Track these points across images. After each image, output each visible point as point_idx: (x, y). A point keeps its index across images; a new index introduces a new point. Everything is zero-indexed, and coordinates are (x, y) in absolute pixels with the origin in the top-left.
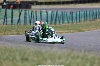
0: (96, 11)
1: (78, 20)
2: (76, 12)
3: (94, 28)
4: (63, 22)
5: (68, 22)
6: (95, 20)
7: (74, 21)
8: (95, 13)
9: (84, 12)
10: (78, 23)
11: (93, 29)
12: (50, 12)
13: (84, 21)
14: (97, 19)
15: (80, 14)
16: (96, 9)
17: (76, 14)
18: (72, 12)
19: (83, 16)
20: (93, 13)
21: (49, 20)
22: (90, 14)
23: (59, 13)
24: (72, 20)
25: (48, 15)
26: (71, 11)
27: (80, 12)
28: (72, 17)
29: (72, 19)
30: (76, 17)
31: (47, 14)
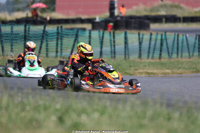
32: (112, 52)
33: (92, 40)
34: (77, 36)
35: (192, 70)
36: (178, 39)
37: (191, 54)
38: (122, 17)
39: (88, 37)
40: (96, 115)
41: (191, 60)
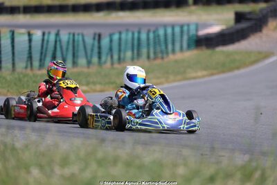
0: (165, 31)
1: (116, 57)
2: (111, 35)
3: (158, 78)
4: (75, 63)
5: (89, 63)
6: (162, 58)
7: (103, 58)
8: (162, 38)
9: (133, 34)
10: (116, 66)
11: (159, 81)
12: (37, 35)
13: (133, 59)
14: (167, 53)
15: (120, 39)
16: (165, 26)
17: (111, 41)
18: (100, 36)
19: (130, 45)
20: (157, 37)
21: (36, 56)
22: (148, 39)
23: (64, 37)
24: (100, 58)
25: (33, 44)
26: (98, 31)
27: (120, 33)
28: (99, 48)
29: (99, 53)
30: (111, 49)
31: (30, 41)
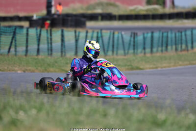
27: (152, 33)
32: (48, 50)
33: (29, 38)
34: (15, 33)
35: (127, 67)
36: (113, 37)
37: (126, 52)
38: (59, 15)
39: (25, 35)
40: (34, 112)
41: (126, 57)
